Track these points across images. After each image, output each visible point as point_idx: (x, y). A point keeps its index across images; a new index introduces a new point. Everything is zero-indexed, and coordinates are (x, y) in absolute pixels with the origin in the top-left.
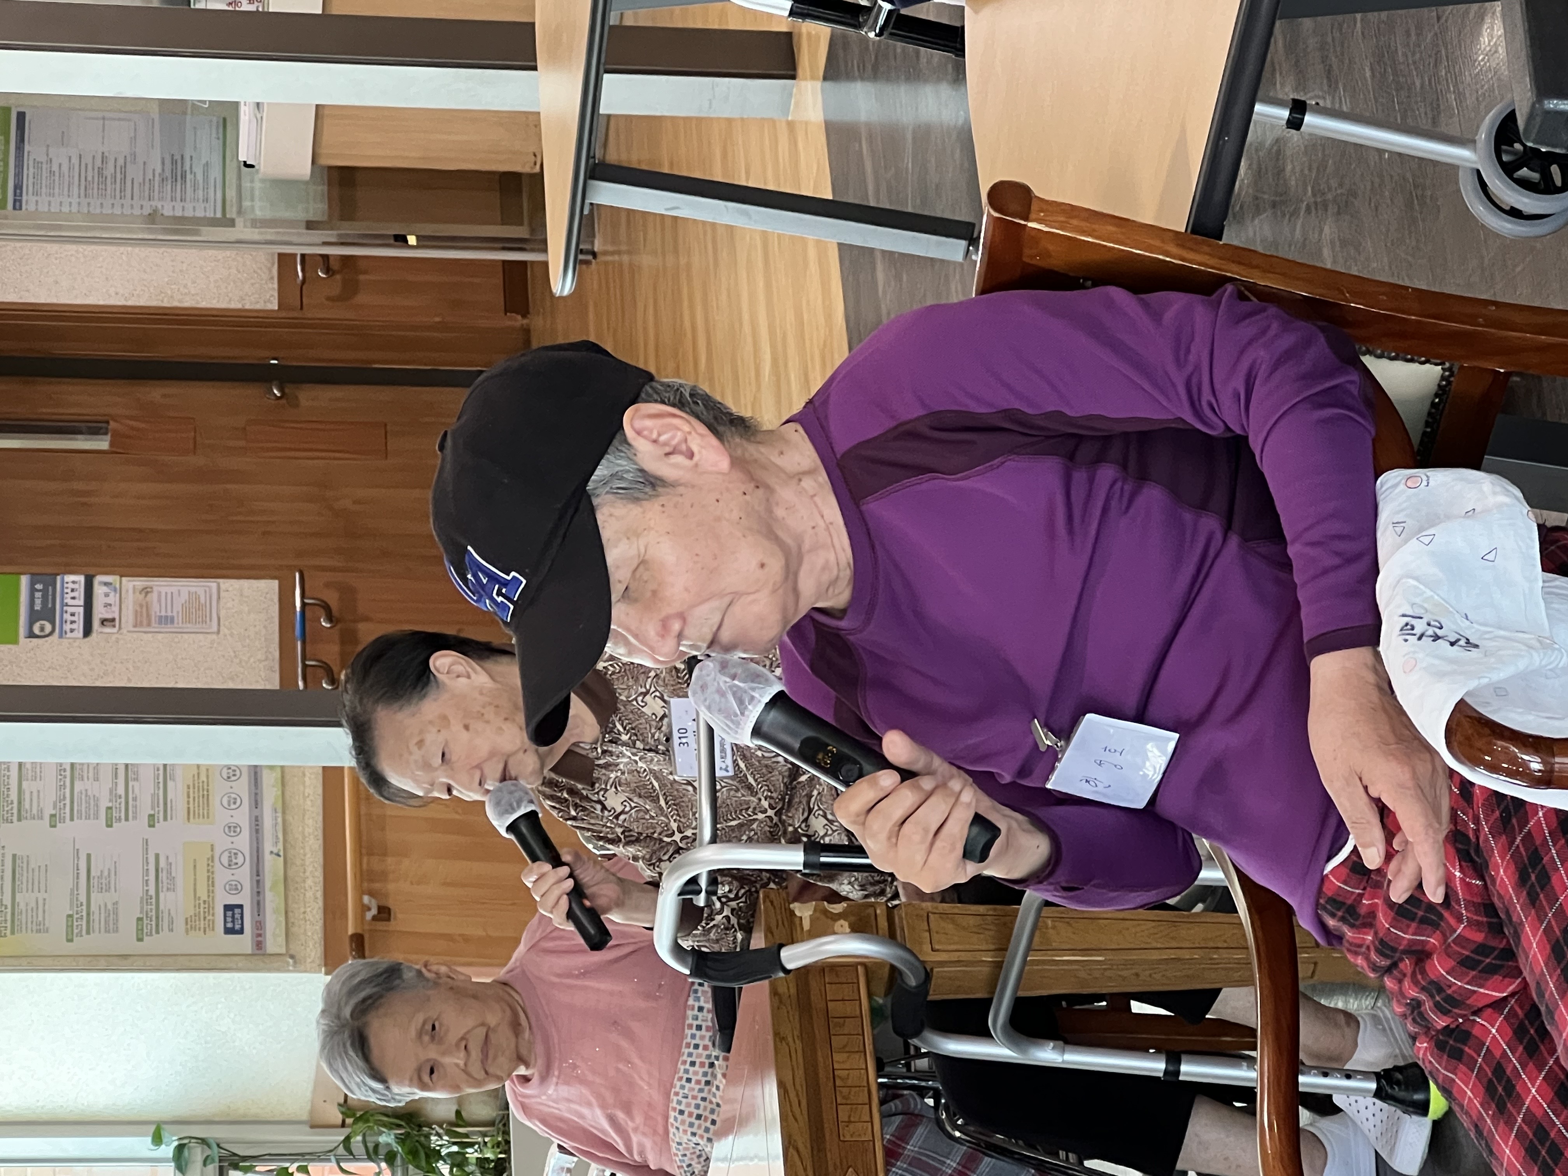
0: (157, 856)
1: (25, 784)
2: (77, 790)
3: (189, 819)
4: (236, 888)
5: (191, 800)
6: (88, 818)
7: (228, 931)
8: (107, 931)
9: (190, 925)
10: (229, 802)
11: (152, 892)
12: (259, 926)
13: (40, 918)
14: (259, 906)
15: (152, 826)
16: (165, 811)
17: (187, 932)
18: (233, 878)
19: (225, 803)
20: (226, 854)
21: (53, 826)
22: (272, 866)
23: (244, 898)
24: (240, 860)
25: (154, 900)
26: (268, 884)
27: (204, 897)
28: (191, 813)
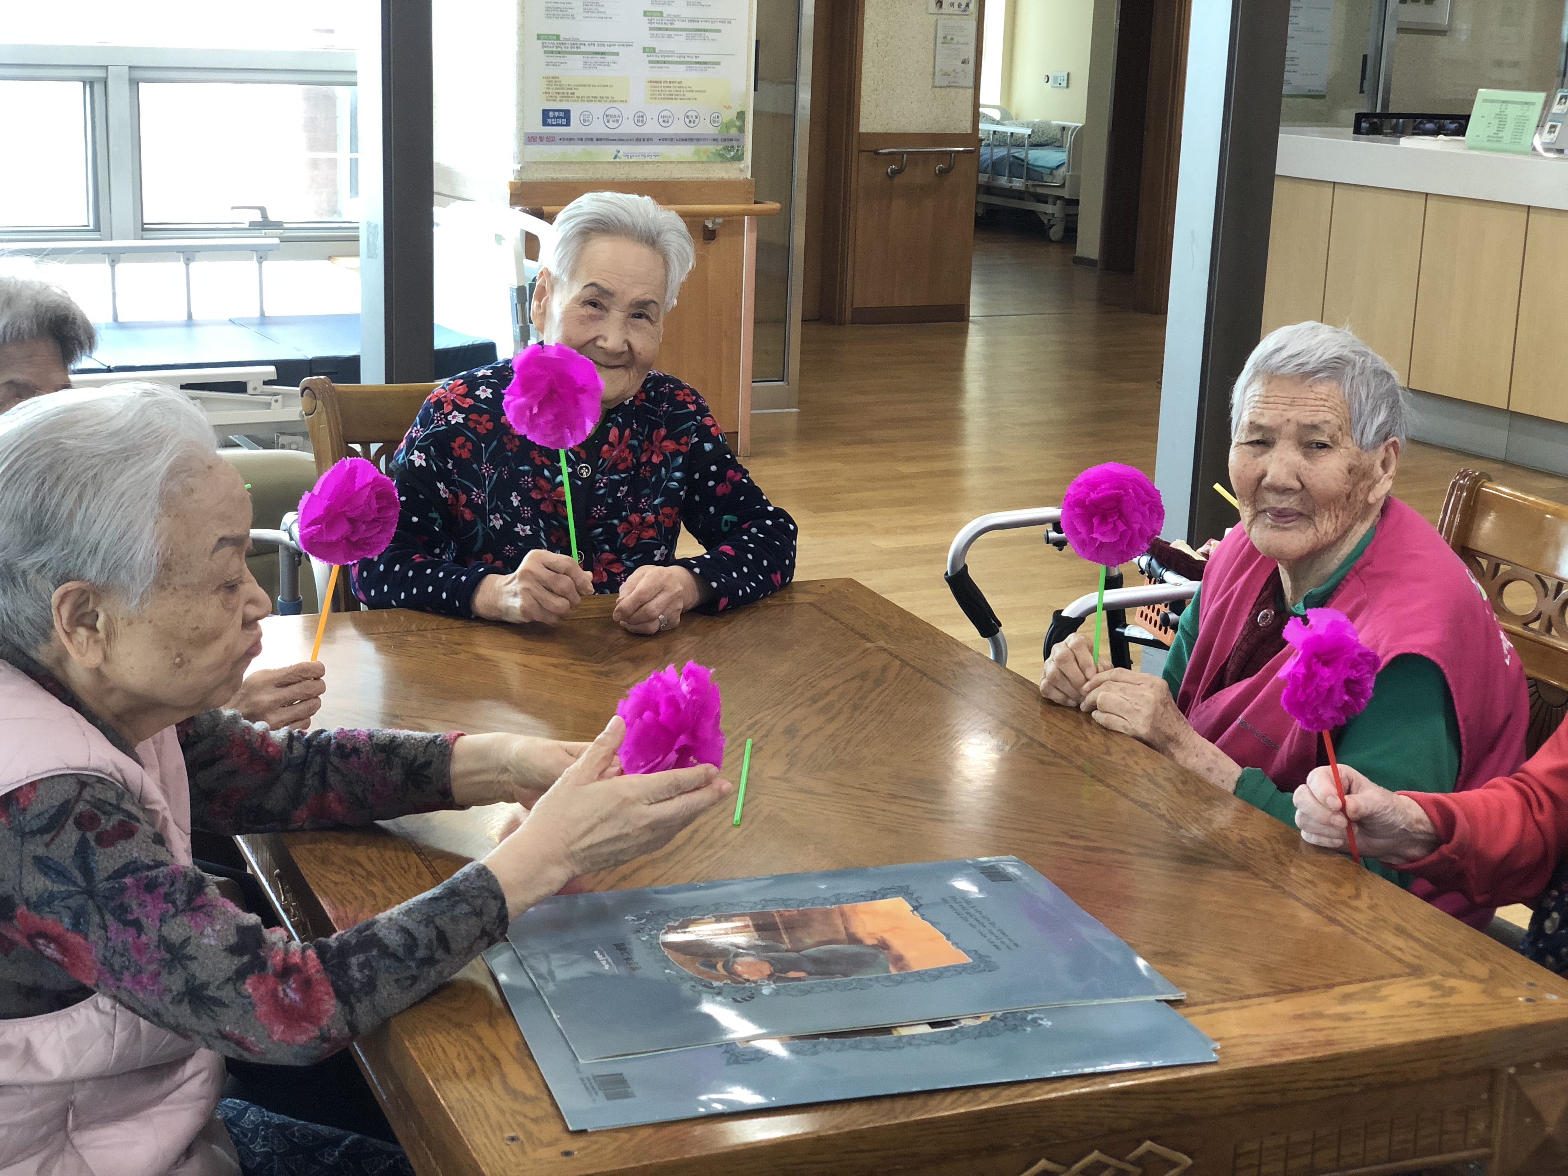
0: (617, 54)
3: (650, 82)
4: (585, 121)
5: (668, 85)
7: (545, 113)
8: (548, 9)
9: (552, 81)
10: (666, 117)
11: (583, 49)
12: (550, 139)
14: (569, 140)
15: (645, 50)
16: (658, 62)
17: (546, 78)
18: (595, 118)
19: (664, 113)
20: (617, 113)
22: (605, 149)
23: (576, 128)
24: (612, 125)
25: (576, 50)
26: (589, 148)
27: (577, 93)
28: (656, 84)
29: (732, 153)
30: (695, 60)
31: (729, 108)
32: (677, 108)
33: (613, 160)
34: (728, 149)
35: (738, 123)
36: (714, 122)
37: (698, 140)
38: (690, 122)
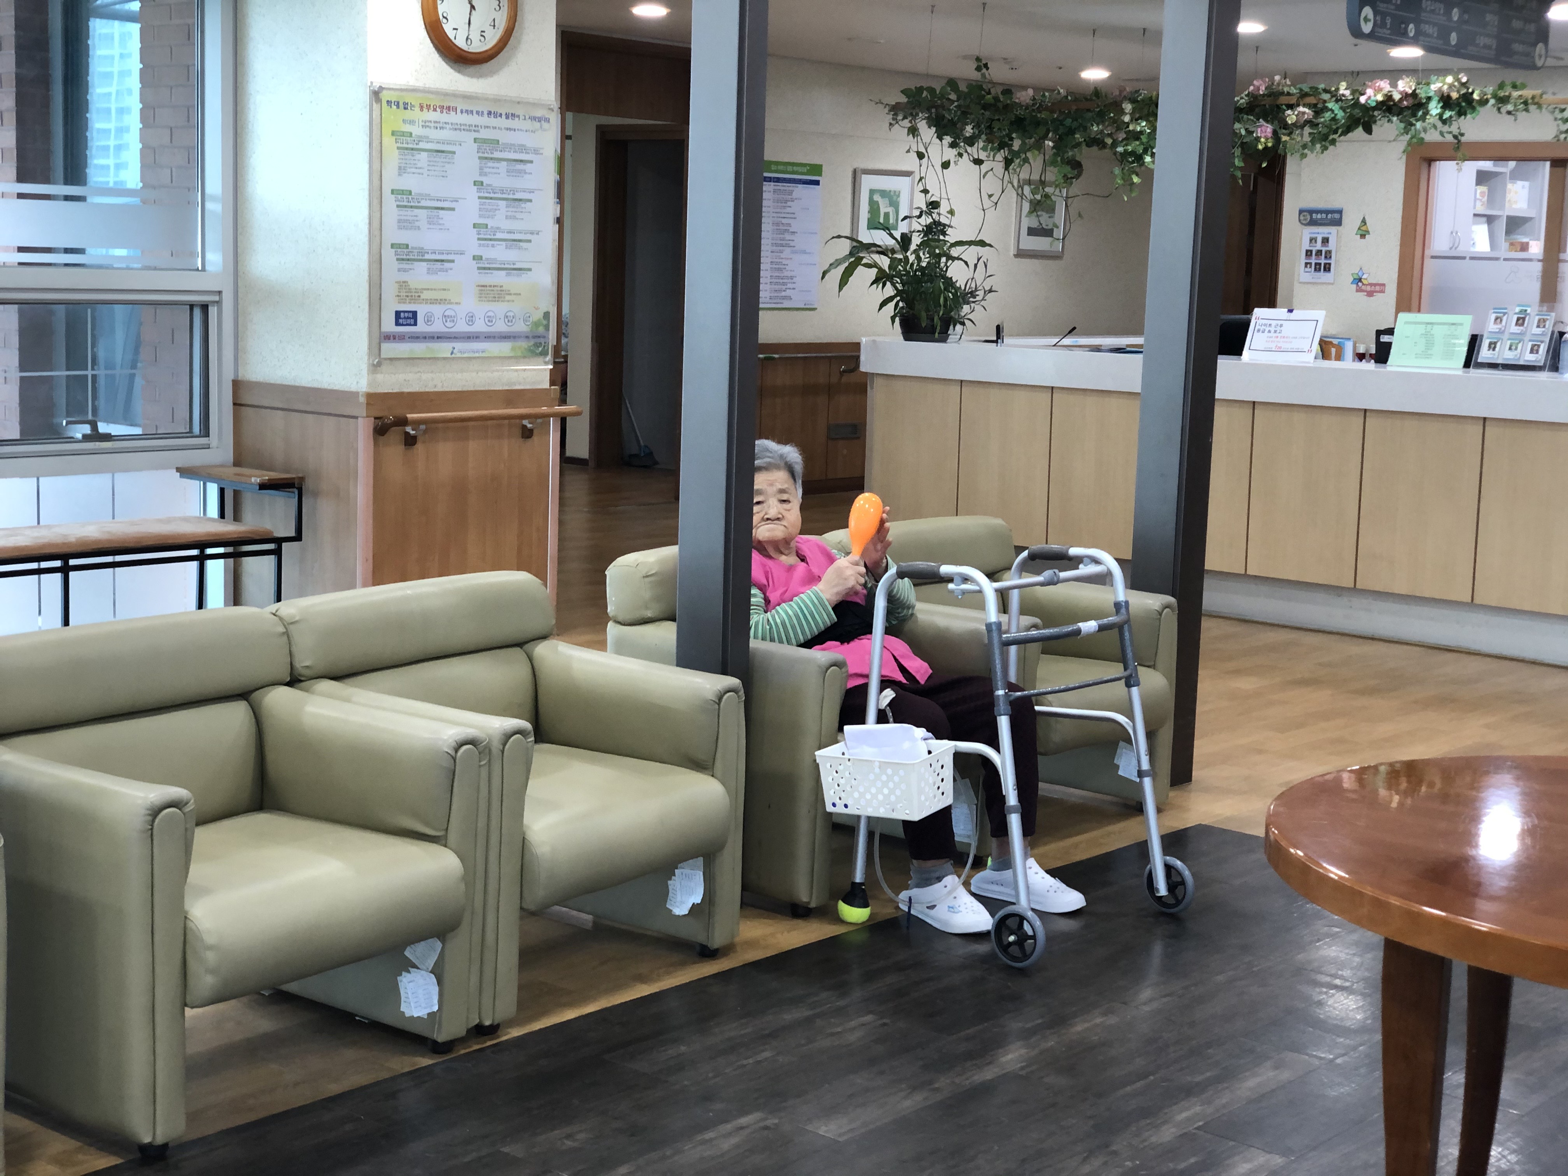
0: (453, 261)
1: (504, 163)
2: (500, 202)
3: (479, 286)
4: (429, 320)
5: (492, 288)
6: (480, 209)
7: (398, 314)
8: (399, 221)
9: (402, 285)
10: (490, 317)
11: (427, 257)
12: (401, 338)
13: (409, 170)
14: (416, 338)
15: (474, 258)
16: (484, 268)
17: (398, 283)
18: (436, 318)
19: (489, 314)
20: (453, 314)
21: (475, 183)
22: (443, 349)
23: (421, 327)
24: (449, 324)
25: (421, 258)
26: (431, 345)
27: (423, 296)
28: (483, 288)
29: (540, 349)
30: (512, 266)
31: (537, 309)
32: (500, 309)
33: (449, 355)
34: (537, 345)
35: (545, 322)
36: (526, 321)
37: (514, 337)
38: (508, 321)
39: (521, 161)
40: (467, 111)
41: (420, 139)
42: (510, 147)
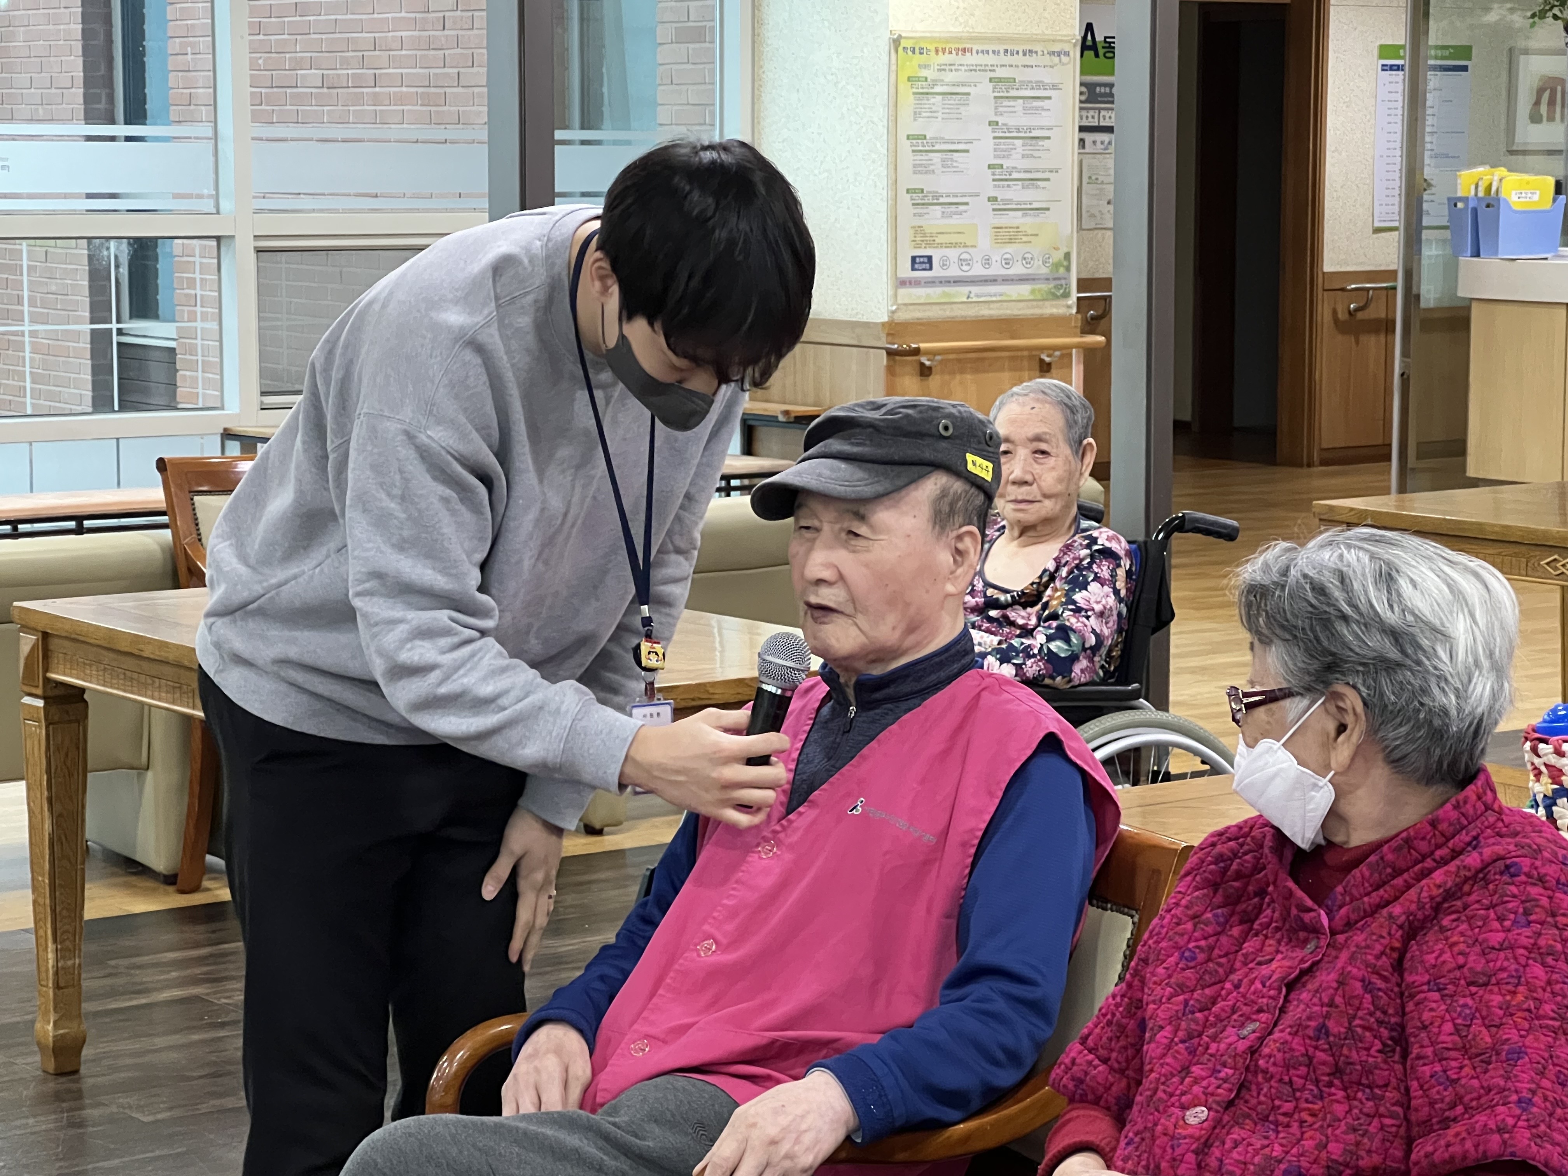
0: (967, 204)
1: (1021, 101)
2: (1016, 141)
3: (994, 228)
4: (944, 265)
5: (1008, 230)
6: (995, 150)
7: (914, 259)
8: (915, 166)
9: (918, 230)
10: (1007, 259)
11: (941, 200)
12: (917, 283)
13: (924, 114)
14: (931, 283)
15: (989, 199)
16: (1000, 210)
17: (913, 227)
18: (952, 262)
19: (1005, 256)
20: (969, 257)
21: (990, 123)
22: (960, 293)
23: (937, 271)
24: (965, 268)
25: (936, 201)
26: (947, 289)
28: (998, 230)
29: (1060, 292)
30: (1029, 206)
31: (1057, 249)
32: (1016, 251)
33: (965, 300)
34: (1057, 287)
35: (1065, 263)
36: (1046, 262)
38: (1027, 263)
39: (1038, 98)
40: (983, 52)
41: (935, 82)
42: (1025, 84)
